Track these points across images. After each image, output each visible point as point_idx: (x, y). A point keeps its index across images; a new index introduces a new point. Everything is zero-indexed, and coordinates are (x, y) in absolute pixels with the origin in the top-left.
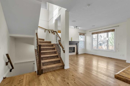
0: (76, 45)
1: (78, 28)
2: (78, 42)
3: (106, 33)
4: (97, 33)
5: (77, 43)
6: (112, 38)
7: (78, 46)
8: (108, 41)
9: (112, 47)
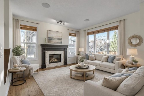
0: (64, 50)
1: (64, 24)
2: (67, 46)
3: (107, 32)
4: (94, 33)
5: (64, 48)
6: (114, 42)
7: (66, 52)
8: (108, 45)
9: (114, 52)
